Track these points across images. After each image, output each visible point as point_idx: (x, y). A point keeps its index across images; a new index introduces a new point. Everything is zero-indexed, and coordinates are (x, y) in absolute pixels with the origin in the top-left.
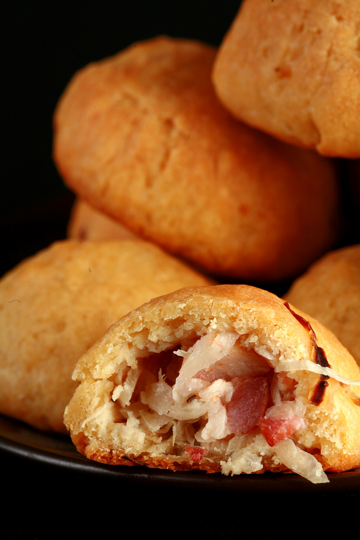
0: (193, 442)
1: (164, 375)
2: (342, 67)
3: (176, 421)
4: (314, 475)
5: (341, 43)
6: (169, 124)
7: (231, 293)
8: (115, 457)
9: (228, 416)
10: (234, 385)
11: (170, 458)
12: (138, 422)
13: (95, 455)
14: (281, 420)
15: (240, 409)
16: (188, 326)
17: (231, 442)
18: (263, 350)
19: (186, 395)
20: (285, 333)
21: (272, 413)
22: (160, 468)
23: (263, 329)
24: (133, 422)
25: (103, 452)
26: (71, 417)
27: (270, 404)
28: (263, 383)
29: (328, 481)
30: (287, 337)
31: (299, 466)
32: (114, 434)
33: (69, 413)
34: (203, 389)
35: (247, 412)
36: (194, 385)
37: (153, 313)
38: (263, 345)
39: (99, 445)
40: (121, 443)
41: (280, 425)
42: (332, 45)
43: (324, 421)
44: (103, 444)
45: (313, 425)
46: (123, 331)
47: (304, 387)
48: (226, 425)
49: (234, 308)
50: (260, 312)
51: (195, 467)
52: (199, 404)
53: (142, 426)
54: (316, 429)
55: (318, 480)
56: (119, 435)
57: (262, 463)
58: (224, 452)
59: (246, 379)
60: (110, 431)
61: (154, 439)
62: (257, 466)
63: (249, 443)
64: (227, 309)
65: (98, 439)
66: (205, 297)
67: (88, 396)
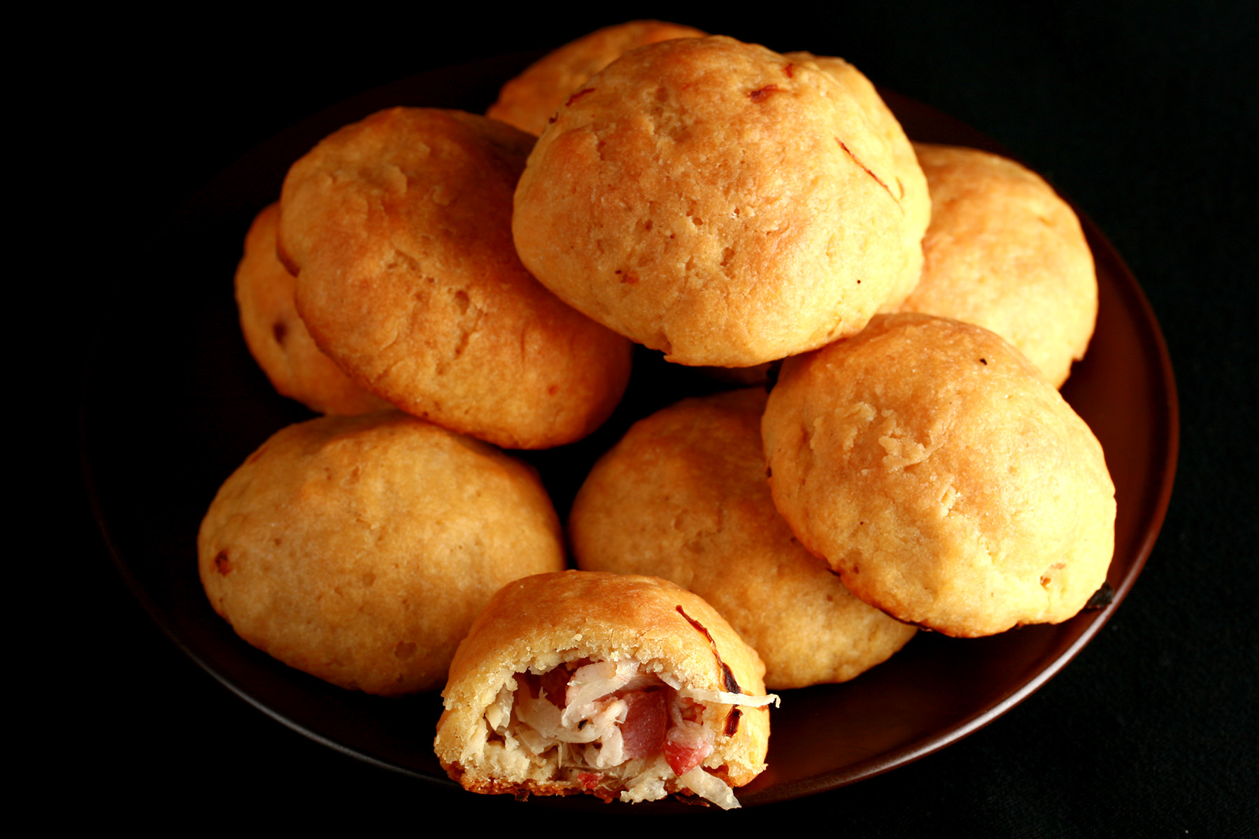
0: (580, 761)
1: (547, 694)
2: (705, 286)
3: (562, 742)
4: (724, 800)
5: (703, 256)
6: (462, 297)
7: (629, 616)
8: (497, 787)
9: (624, 740)
10: (627, 704)
11: (560, 785)
12: (517, 743)
13: (473, 786)
14: (689, 749)
15: (637, 731)
16: (583, 655)
17: (629, 766)
18: (668, 678)
19: (577, 721)
20: (694, 661)
21: (675, 736)
22: (549, 795)
23: (670, 658)
24: (511, 743)
25: (483, 782)
26: (443, 746)
27: (671, 725)
28: (660, 700)
29: (741, 807)
30: (695, 665)
31: (707, 791)
32: (493, 761)
33: (441, 741)
34: (597, 715)
35: (646, 734)
36: (588, 710)
37: (543, 643)
38: (667, 671)
39: (477, 774)
40: (503, 770)
41: (689, 755)
42: (692, 258)
43: (733, 744)
44: (482, 773)
45: (721, 748)
46: (507, 661)
47: (714, 713)
48: (623, 749)
49: (637, 639)
50: (667, 641)
51: (589, 793)
52: (593, 730)
53: (522, 747)
54: (724, 751)
55: (728, 805)
56: (499, 761)
57: (665, 788)
58: (620, 777)
59: (639, 695)
60: (488, 758)
61: (537, 761)
62: (661, 793)
63: (649, 767)
64: (629, 640)
65: (475, 767)
66: (603, 625)
67: (464, 726)
